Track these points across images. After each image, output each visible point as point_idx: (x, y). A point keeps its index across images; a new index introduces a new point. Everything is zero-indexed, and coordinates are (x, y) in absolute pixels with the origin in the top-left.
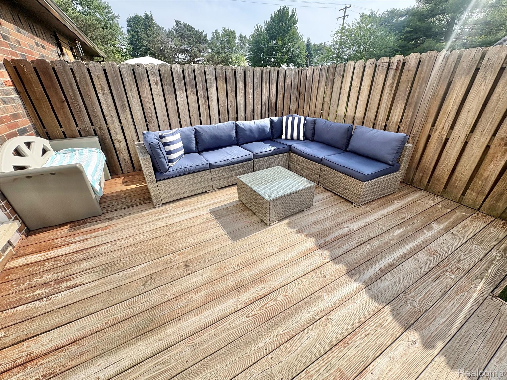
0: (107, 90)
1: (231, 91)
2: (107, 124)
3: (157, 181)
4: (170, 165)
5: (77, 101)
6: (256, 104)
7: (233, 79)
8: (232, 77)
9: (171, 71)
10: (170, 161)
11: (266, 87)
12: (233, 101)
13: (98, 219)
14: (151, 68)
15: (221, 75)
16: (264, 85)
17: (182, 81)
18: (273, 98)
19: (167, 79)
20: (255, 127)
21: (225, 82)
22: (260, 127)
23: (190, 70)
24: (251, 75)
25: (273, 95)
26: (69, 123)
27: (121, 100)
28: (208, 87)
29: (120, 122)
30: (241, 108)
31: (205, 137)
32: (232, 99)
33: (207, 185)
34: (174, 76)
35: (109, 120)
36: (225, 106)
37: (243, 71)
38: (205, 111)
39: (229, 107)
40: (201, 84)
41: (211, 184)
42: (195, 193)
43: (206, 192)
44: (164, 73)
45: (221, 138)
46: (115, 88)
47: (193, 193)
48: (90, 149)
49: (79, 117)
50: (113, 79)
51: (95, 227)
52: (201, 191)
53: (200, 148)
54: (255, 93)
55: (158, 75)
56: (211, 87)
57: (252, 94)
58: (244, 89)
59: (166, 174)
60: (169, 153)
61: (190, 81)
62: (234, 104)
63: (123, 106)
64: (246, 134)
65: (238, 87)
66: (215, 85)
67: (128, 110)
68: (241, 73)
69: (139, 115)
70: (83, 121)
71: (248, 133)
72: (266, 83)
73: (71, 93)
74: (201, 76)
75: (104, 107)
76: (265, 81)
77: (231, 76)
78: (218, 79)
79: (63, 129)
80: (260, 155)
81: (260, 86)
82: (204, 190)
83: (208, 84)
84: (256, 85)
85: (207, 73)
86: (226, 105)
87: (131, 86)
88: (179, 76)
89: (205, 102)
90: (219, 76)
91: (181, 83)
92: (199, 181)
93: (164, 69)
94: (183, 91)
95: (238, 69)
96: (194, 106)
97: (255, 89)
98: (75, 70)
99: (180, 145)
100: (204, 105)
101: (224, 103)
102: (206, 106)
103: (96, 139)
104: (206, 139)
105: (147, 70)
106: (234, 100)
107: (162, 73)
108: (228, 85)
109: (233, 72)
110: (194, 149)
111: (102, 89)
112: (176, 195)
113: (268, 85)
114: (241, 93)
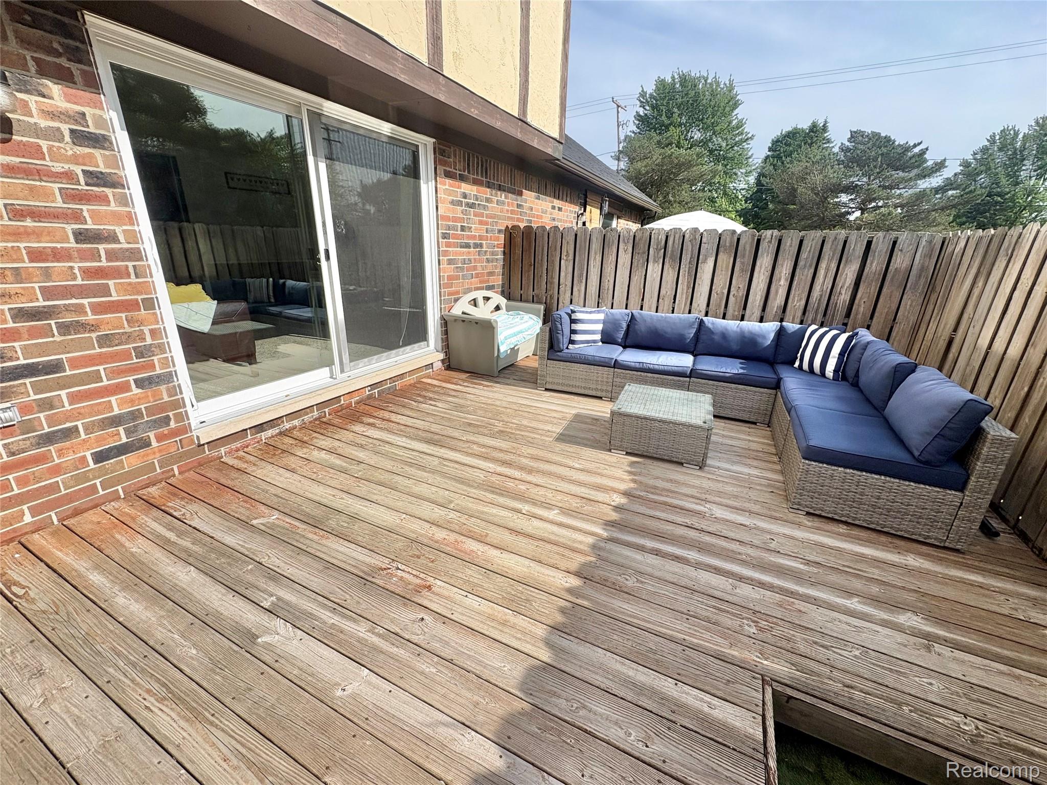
0: (571, 257)
1: (742, 270)
2: (558, 293)
3: (548, 359)
4: (571, 346)
5: (542, 266)
6: (794, 297)
7: (750, 252)
8: (751, 247)
9: (650, 236)
10: (572, 342)
11: (827, 270)
12: (741, 286)
13: (491, 378)
14: (625, 232)
15: (728, 244)
16: (823, 265)
17: (661, 249)
18: (843, 292)
19: (642, 247)
20: (736, 332)
21: (733, 255)
22: (747, 334)
23: (677, 236)
24: (793, 245)
25: (847, 284)
26: (529, 286)
27: (581, 269)
28: (700, 261)
29: (572, 294)
30: (755, 300)
31: (641, 328)
32: (739, 283)
33: (604, 388)
34: (652, 243)
35: (562, 289)
36: (723, 293)
37: (776, 239)
38: (684, 296)
39: (731, 296)
40: (689, 256)
41: (610, 389)
42: (586, 392)
43: (600, 398)
44: (640, 239)
45: (663, 335)
46: (580, 255)
47: (582, 392)
48: (531, 316)
49: (538, 282)
50: (580, 245)
51: (483, 382)
52: (594, 393)
53: (629, 342)
54: (796, 278)
55: (631, 241)
56: (705, 261)
57: (786, 280)
58: (770, 268)
59: (558, 353)
60: (573, 332)
61: (672, 251)
62: (743, 292)
63: (581, 276)
64: (713, 340)
65: (758, 263)
66: (713, 258)
67: (584, 281)
68: (770, 242)
69: (594, 288)
70: (540, 287)
71: (716, 337)
72: (830, 260)
73: (540, 257)
74: (692, 245)
75: (562, 274)
76: (827, 257)
77: (748, 248)
78: (721, 249)
79: (522, 292)
80: (705, 374)
81: (810, 266)
82: (599, 394)
83: (701, 257)
84: (801, 263)
85: (704, 240)
86: (726, 291)
87: (596, 254)
88: (658, 243)
89: (688, 282)
90: (725, 245)
91: (658, 253)
92: (595, 379)
93: (641, 235)
94: (659, 264)
95: (766, 236)
96: (669, 286)
97: (798, 271)
98: (551, 235)
99: (599, 327)
100: (685, 288)
101: (723, 288)
102: (688, 288)
103: (542, 307)
104: (641, 332)
105: (619, 236)
106: (743, 286)
107: (637, 239)
108: (738, 260)
109: (754, 239)
110: (620, 340)
111: (567, 255)
112: (563, 384)
113: (834, 266)
114: (762, 274)
